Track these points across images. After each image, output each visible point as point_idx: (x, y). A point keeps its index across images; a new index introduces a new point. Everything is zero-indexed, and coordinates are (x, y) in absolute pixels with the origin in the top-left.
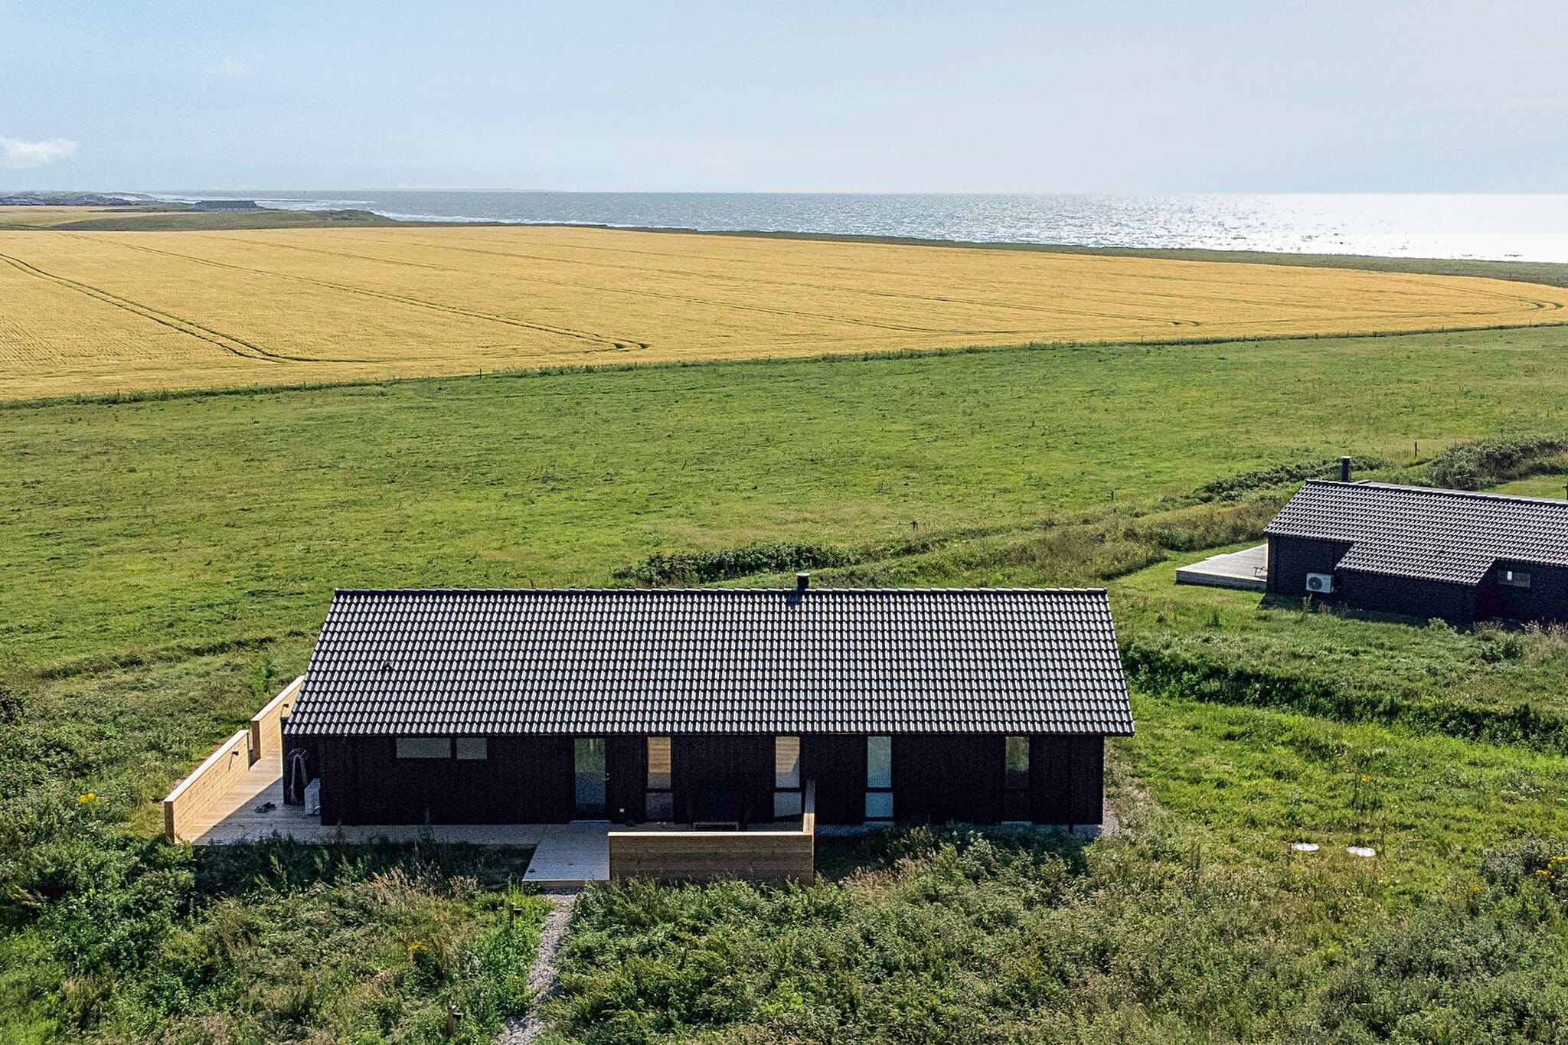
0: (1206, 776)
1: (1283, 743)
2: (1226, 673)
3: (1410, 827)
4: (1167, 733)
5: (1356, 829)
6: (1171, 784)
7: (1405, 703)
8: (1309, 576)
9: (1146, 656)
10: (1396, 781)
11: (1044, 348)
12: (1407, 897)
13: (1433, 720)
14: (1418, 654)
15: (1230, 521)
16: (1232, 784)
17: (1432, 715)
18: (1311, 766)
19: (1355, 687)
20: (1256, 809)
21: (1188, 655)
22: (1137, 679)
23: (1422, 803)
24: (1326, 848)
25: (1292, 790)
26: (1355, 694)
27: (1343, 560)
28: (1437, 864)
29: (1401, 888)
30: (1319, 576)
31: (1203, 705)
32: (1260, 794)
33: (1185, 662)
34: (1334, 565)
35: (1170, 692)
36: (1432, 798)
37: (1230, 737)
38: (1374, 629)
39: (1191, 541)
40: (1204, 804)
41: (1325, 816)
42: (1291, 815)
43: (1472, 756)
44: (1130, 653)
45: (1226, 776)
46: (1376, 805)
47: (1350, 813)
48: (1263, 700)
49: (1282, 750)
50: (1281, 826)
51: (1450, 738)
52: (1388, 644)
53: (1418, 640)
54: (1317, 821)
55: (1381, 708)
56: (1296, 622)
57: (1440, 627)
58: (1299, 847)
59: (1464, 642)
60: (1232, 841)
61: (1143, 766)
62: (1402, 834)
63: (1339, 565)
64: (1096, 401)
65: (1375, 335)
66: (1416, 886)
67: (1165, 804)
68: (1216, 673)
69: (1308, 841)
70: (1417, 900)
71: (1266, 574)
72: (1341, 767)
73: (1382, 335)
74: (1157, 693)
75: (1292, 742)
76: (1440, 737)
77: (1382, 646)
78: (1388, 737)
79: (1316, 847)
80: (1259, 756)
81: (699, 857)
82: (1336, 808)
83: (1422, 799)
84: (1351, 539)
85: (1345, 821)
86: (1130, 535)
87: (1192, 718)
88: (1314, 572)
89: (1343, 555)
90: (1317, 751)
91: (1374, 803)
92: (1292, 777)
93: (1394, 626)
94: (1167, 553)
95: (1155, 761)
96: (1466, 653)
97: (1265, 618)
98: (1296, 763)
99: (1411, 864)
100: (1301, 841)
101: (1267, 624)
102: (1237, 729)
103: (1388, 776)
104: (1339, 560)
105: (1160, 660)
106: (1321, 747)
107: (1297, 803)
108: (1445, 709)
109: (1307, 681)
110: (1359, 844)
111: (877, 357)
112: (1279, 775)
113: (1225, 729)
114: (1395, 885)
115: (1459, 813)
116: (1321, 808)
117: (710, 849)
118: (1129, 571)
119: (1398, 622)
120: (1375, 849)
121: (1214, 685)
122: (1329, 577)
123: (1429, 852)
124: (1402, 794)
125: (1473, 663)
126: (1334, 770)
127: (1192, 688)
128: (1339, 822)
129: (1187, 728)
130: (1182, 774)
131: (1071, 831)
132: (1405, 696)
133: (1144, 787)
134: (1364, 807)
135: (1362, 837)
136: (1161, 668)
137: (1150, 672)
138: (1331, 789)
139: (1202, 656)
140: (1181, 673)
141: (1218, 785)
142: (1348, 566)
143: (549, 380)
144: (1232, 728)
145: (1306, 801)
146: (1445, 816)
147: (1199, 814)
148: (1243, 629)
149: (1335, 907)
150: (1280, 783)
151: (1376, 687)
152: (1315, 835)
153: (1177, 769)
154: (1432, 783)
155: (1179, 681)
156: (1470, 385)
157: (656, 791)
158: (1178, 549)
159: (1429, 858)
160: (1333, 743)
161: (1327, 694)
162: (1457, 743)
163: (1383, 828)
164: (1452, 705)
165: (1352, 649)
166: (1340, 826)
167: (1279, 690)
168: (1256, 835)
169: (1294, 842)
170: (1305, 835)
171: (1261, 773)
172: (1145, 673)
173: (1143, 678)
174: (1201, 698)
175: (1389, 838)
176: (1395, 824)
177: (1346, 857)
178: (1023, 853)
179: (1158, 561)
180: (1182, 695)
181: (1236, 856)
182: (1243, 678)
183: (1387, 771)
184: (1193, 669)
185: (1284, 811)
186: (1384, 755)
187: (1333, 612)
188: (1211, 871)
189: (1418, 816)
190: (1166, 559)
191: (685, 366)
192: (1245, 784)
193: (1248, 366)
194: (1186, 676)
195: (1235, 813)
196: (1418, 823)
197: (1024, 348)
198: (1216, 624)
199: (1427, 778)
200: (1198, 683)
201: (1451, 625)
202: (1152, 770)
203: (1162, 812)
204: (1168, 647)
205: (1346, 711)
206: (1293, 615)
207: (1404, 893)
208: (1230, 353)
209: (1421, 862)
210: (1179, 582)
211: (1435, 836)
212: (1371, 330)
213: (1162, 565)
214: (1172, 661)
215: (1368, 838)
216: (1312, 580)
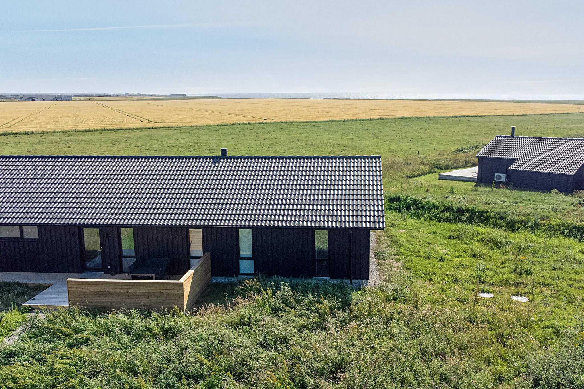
0: (434, 256)
1: (478, 241)
2: (453, 210)
3: (549, 285)
4: (418, 235)
5: (517, 285)
6: (414, 259)
7: (542, 222)
8: (496, 174)
9: (415, 202)
10: (539, 260)
11: (406, 118)
12: (550, 330)
13: (557, 230)
14: (547, 203)
15: (464, 159)
16: (448, 260)
17: (556, 227)
18: (492, 252)
19: (516, 215)
20: (459, 274)
21: (435, 201)
22: (410, 212)
23: (555, 271)
24: (498, 296)
25: (480, 263)
26: (516, 218)
27: (511, 166)
28: (567, 308)
29: (547, 324)
30: (501, 175)
31: (440, 224)
32: (463, 265)
33: (433, 204)
34: (507, 168)
35: (425, 218)
36: (560, 269)
37: (450, 237)
38: (525, 194)
39: (447, 165)
40: (430, 270)
41: (499, 278)
42: (479, 277)
43: (580, 248)
44: (408, 201)
45: (445, 256)
46: (528, 272)
47: (513, 276)
48: (470, 221)
49: (477, 244)
50: (472, 283)
51: (567, 239)
52: (532, 199)
53: (546, 198)
54: (494, 280)
55: (529, 224)
56: (489, 192)
57: (556, 193)
58: (482, 295)
59: (569, 199)
60: (443, 290)
61: (401, 250)
62: (543, 289)
63: (509, 168)
64: (422, 131)
65: (523, 115)
66: (556, 323)
67: (409, 269)
68: (447, 209)
69: (488, 292)
70: (558, 333)
71: (477, 175)
72: (508, 252)
73: (525, 115)
74: (419, 218)
75: (482, 240)
76: (561, 238)
77: (529, 200)
78: (534, 238)
79: (492, 295)
80: (464, 246)
81: (118, 294)
82: (505, 274)
83: (555, 270)
84: (515, 158)
85: (510, 281)
86: (423, 163)
87: (433, 229)
88: (498, 173)
89: (511, 164)
90: (496, 244)
91: (527, 271)
92: (481, 257)
93: (534, 193)
94: (436, 170)
95: (409, 248)
96: (571, 202)
97: (475, 191)
98: (484, 250)
99: (551, 308)
100: (483, 292)
101: (475, 193)
102: (454, 234)
103: (534, 257)
104: (509, 166)
105: (422, 204)
106: (497, 243)
107: (483, 270)
108: (563, 225)
109: (492, 212)
110: (518, 294)
111: (348, 121)
112: (474, 256)
113: (449, 234)
114: (542, 321)
115: (577, 277)
116: (496, 273)
117: (124, 289)
118: (419, 175)
119: (536, 191)
120: (528, 297)
121: (446, 214)
122: (505, 175)
123: (563, 300)
124: (543, 266)
125: (574, 207)
126: (504, 254)
127: (435, 216)
128: (506, 281)
129: (430, 233)
130: (421, 254)
131: (351, 283)
132: (542, 219)
133: (399, 260)
134: (521, 273)
135: (520, 290)
136: (422, 207)
137: (416, 209)
138: (503, 263)
139: (442, 202)
140: (431, 210)
141: (440, 260)
142: (513, 168)
143: (234, 126)
144: (452, 234)
145: (488, 269)
146: (569, 279)
147: (427, 275)
148: (465, 194)
149: (502, 335)
150: (473, 260)
151: (527, 215)
152: (492, 288)
153: (419, 252)
154: (559, 261)
155: (429, 212)
156: (559, 126)
157: (127, 257)
158: (442, 169)
159: (564, 304)
160: (503, 241)
161: (501, 218)
162: (571, 241)
163: (533, 285)
164: (567, 223)
165: (515, 201)
166: (506, 283)
167: (477, 217)
168: (458, 288)
169: (479, 292)
170: (486, 288)
171: (465, 254)
172: (414, 209)
173: (413, 212)
174: (440, 220)
175: (536, 291)
176: (539, 283)
177: (511, 302)
178: (310, 296)
179: (432, 173)
180: (431, 219)
181: (444, 300)
182: (460, 211)
183: (534, 254)
184: (437, 208)
185: (475, 274)
186: (532, 246)
187: (506, 188)
188: (425, 309)
189: (553, 279)
190: (436, 172)
191: (282, 122)
192: (455, 260)
193: (478, 122)
194: (433, 210)
195: (447, 275)
196: (553, 282)
197: (400, 118)
198: (452, 192)
199: (557, 258)
200: (438, 214)
201: (561, 192)
202: (405, 252)
203: (406, 273)
204: (425, 198)
205: (512, 226)
206: (487, 189)
207: (548, 327)
208: (472, 119)
209: (558, 307)
210: (439, 179)
211: (564, 291)
212: (521, 114)
213: (434, 174)
214: (427, 204)
215: (523, 291)
216: (497, 176)
